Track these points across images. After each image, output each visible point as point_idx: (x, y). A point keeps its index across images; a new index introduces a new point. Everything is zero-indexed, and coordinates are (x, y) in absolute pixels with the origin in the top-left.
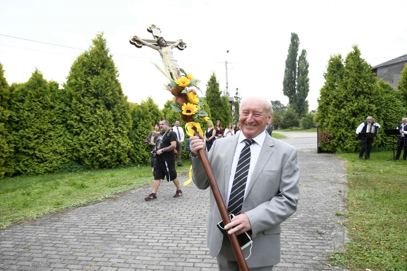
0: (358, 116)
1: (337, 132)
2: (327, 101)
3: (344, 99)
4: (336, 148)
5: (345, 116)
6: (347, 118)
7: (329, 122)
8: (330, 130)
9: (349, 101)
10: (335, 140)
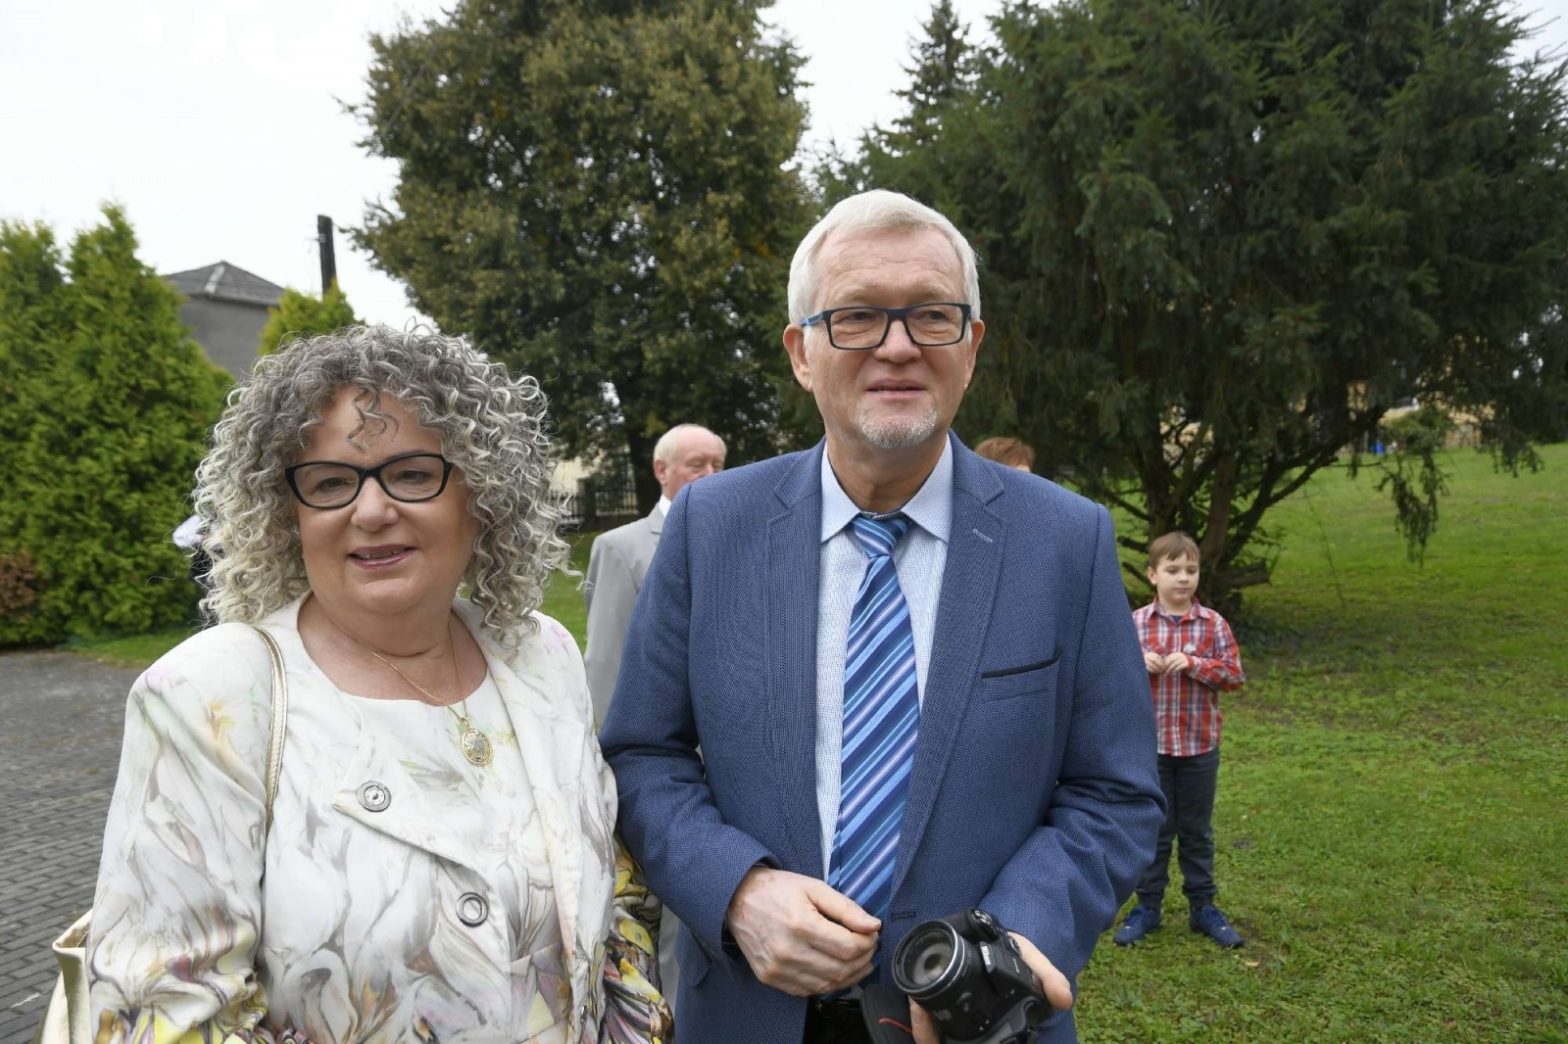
0: (149, 486)
1: (69, 554)
2: (10, 420)
3: (89, 418)
4: (68, 626)
5: (103, 488)
6: (109, 494)
7: (24, 515)
8: (37, 548)
9: (111, 427)
10: (61, 592)
